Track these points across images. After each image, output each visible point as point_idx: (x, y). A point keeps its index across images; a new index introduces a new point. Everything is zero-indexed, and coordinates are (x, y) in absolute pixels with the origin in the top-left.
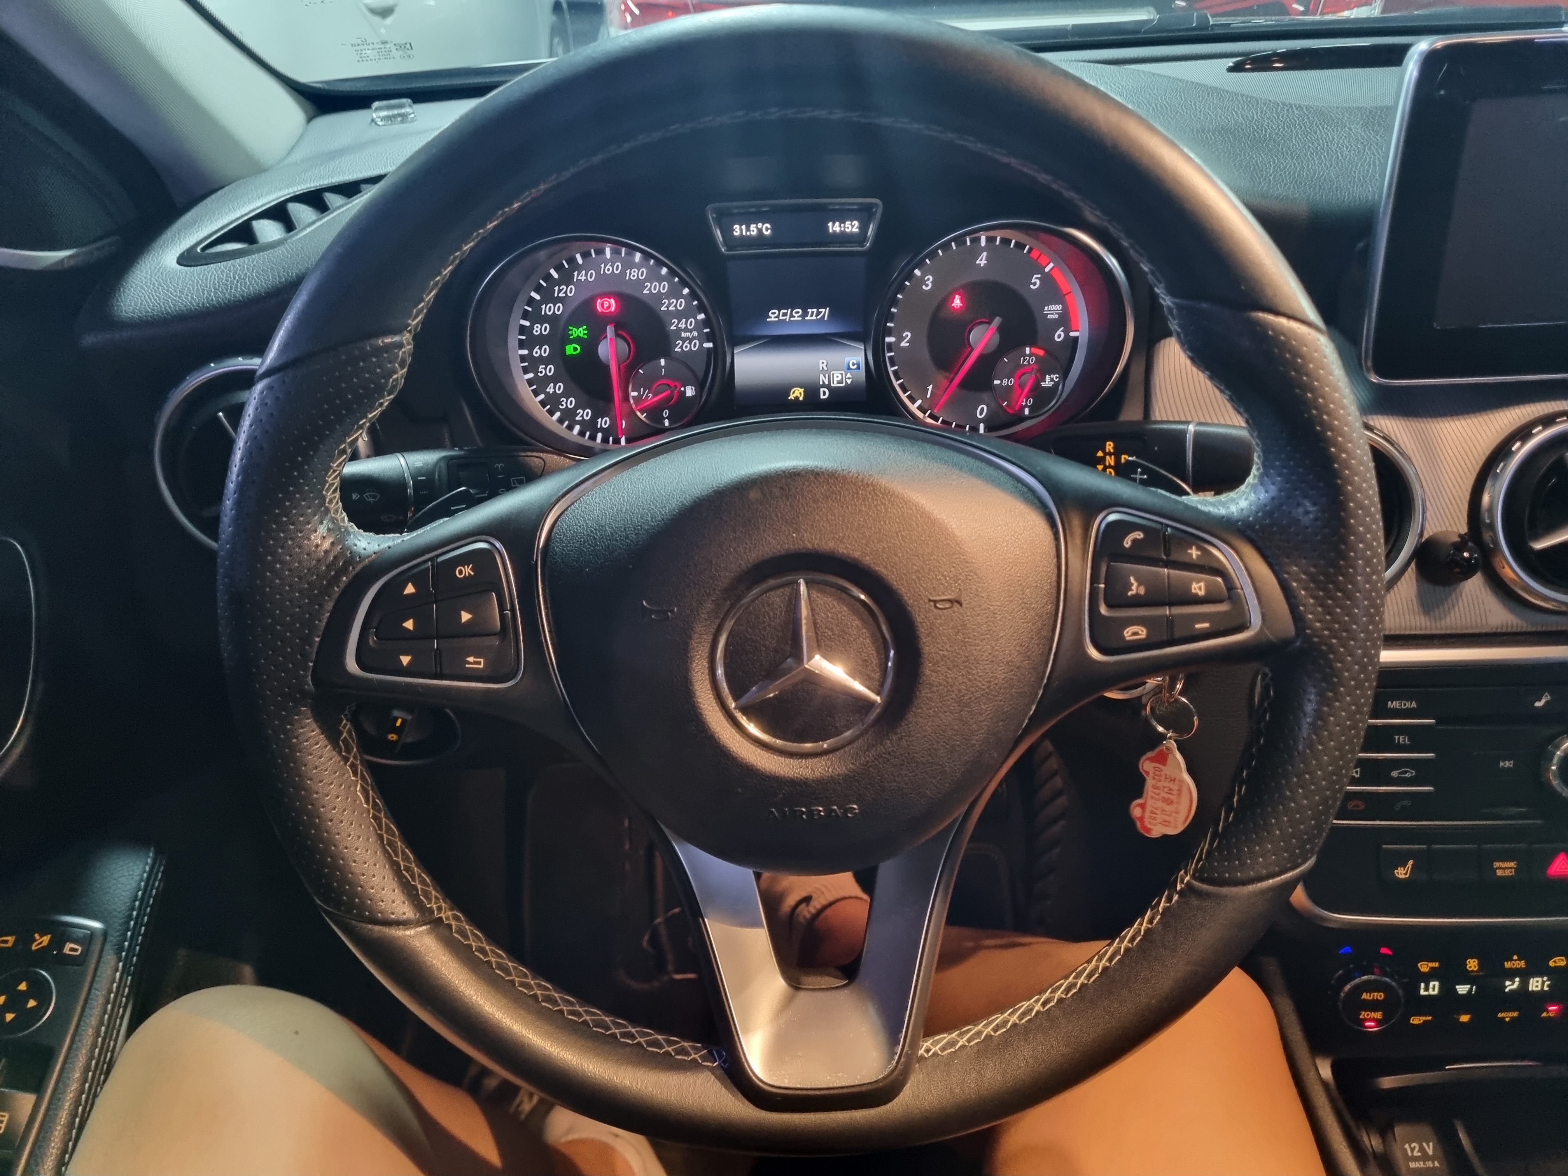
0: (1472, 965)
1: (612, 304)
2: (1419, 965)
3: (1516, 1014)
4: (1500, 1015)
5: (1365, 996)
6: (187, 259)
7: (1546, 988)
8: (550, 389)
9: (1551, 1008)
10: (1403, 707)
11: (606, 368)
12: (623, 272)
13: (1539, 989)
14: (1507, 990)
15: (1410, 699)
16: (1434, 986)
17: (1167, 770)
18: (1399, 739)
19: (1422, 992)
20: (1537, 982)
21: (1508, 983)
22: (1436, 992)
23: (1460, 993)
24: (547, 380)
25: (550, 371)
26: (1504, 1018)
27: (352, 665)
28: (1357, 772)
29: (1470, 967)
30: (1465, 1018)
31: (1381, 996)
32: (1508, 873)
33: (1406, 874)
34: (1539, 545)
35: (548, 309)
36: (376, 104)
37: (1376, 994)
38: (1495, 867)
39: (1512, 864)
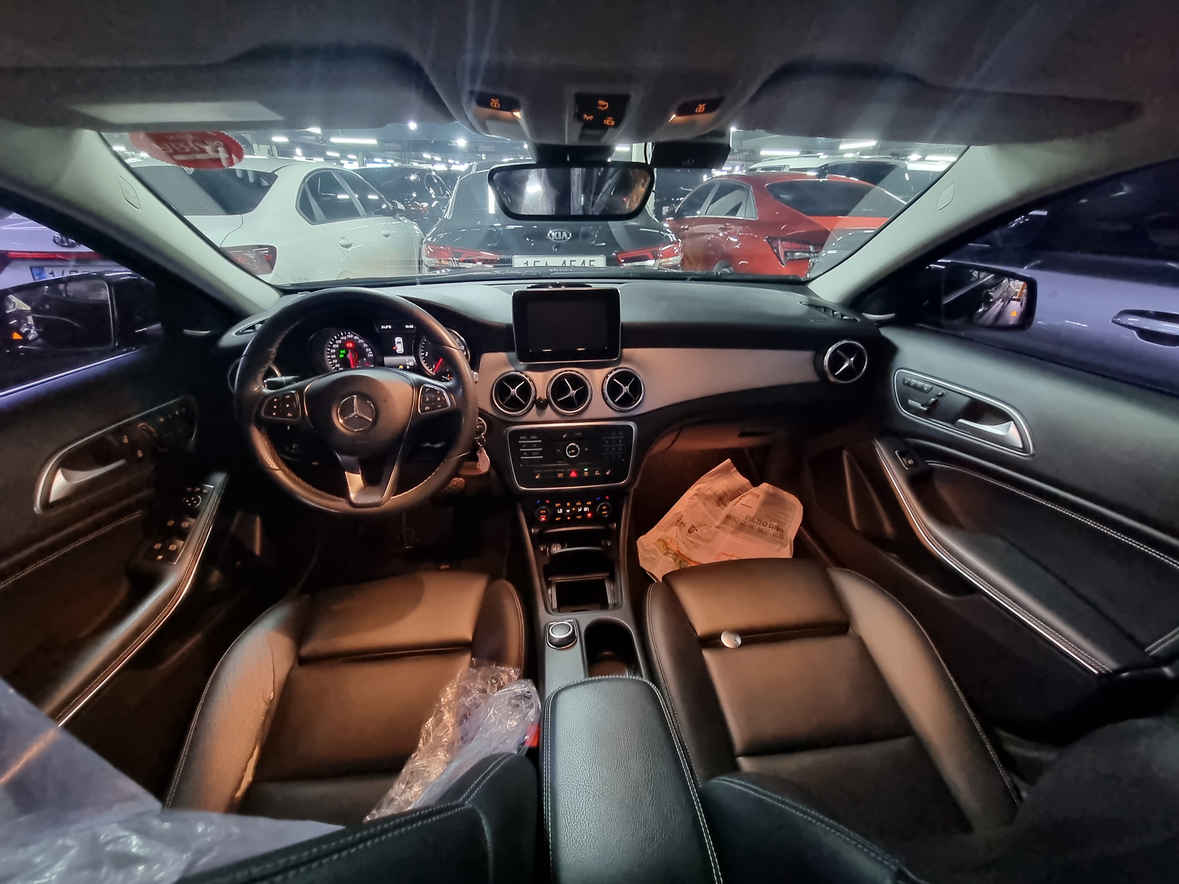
0: (568, 504)
1: (351, 345)
6: (238, 333)
8: (336, 366)
10: (534, 438)
11: (349, 360)
12: (353, 337)
15: (535, 436)
17: (483, 454)
18: (534, 446)
19: (559, 512)
24: (335, 364)
25: (336, 361)
27: (263, 414)
28: (525, 454)
32: (561, 476)
34: (559, 400)
35: (334, 346)
36: (299, 293)
38: (558, 475)
39: (562, 474)
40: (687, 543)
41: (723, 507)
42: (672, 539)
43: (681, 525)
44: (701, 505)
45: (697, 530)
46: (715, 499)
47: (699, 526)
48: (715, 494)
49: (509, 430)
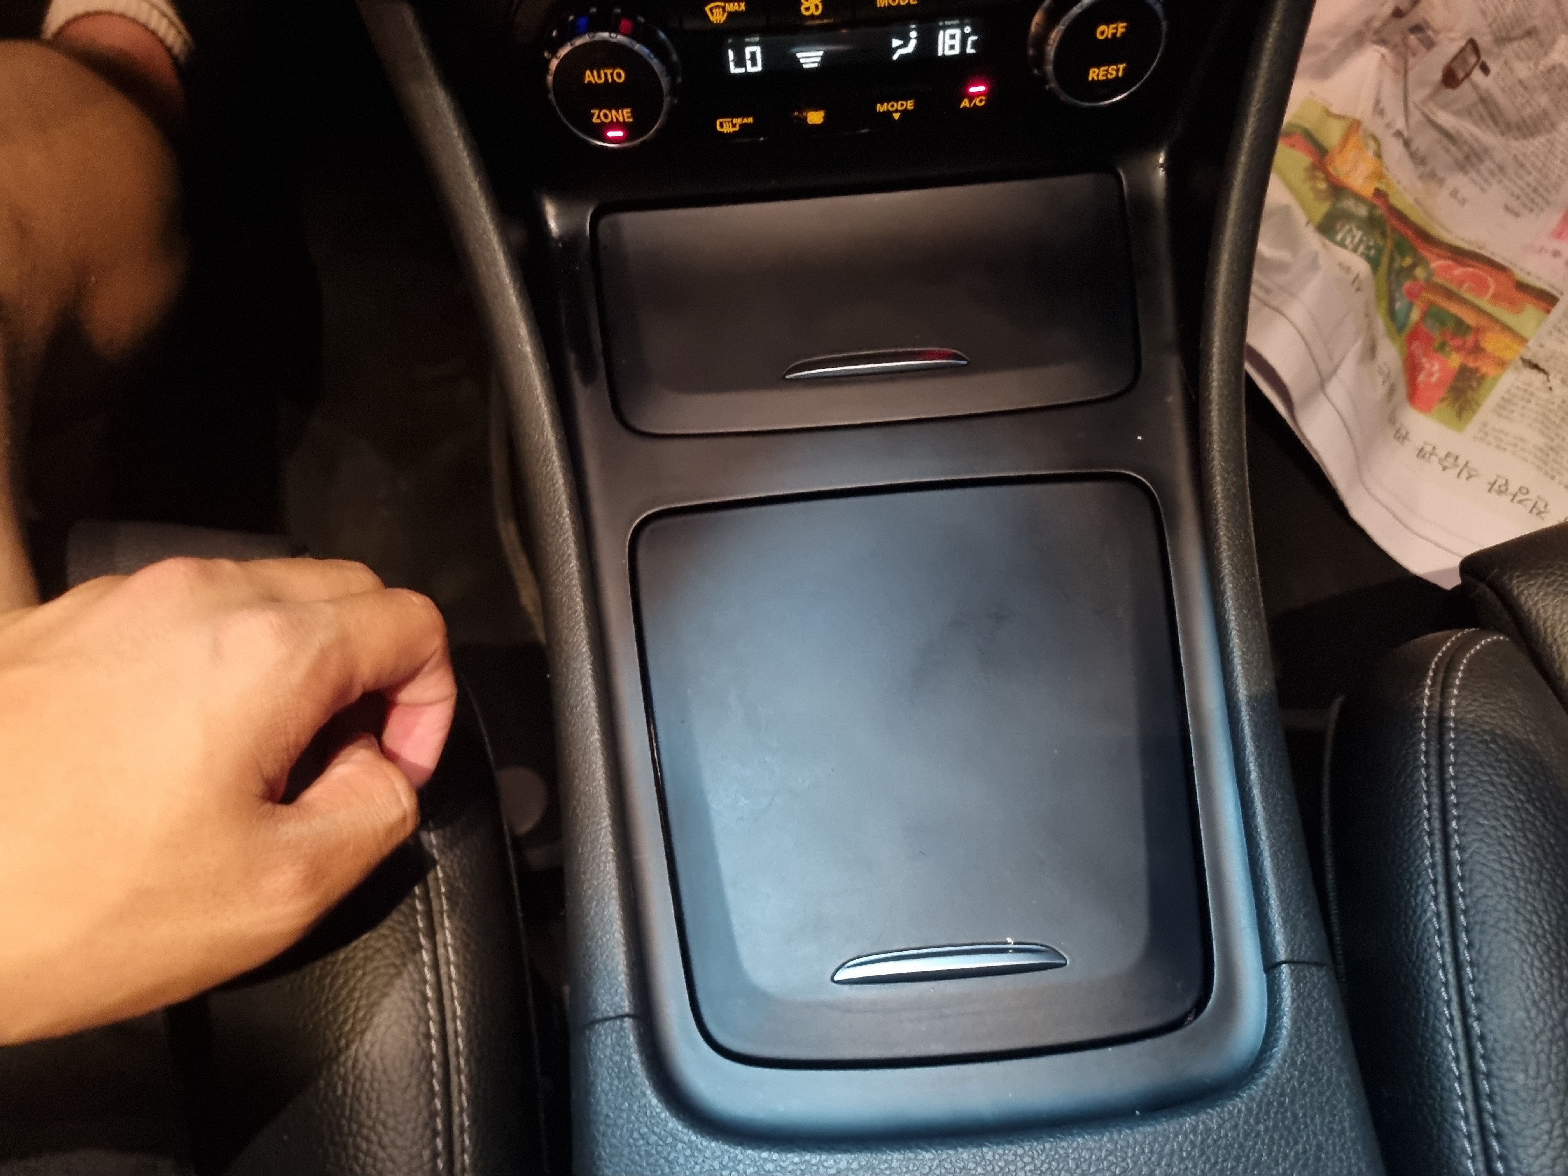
2: (707, 9)
3: (910, 105)
4: (880, 108)
5: (590, 77)
7: (970, 50)
9: (973, 90)
13: (956, 51)
14: (895, 57)
16: (753, 55)
20: (953, 37)
21: (896, 43)
22: (759, 68)
23: (805, 66)
26: (889, 114)
29: (808, 9)
30: (815, 117)
31: (619, 75)
37: (609, 72)
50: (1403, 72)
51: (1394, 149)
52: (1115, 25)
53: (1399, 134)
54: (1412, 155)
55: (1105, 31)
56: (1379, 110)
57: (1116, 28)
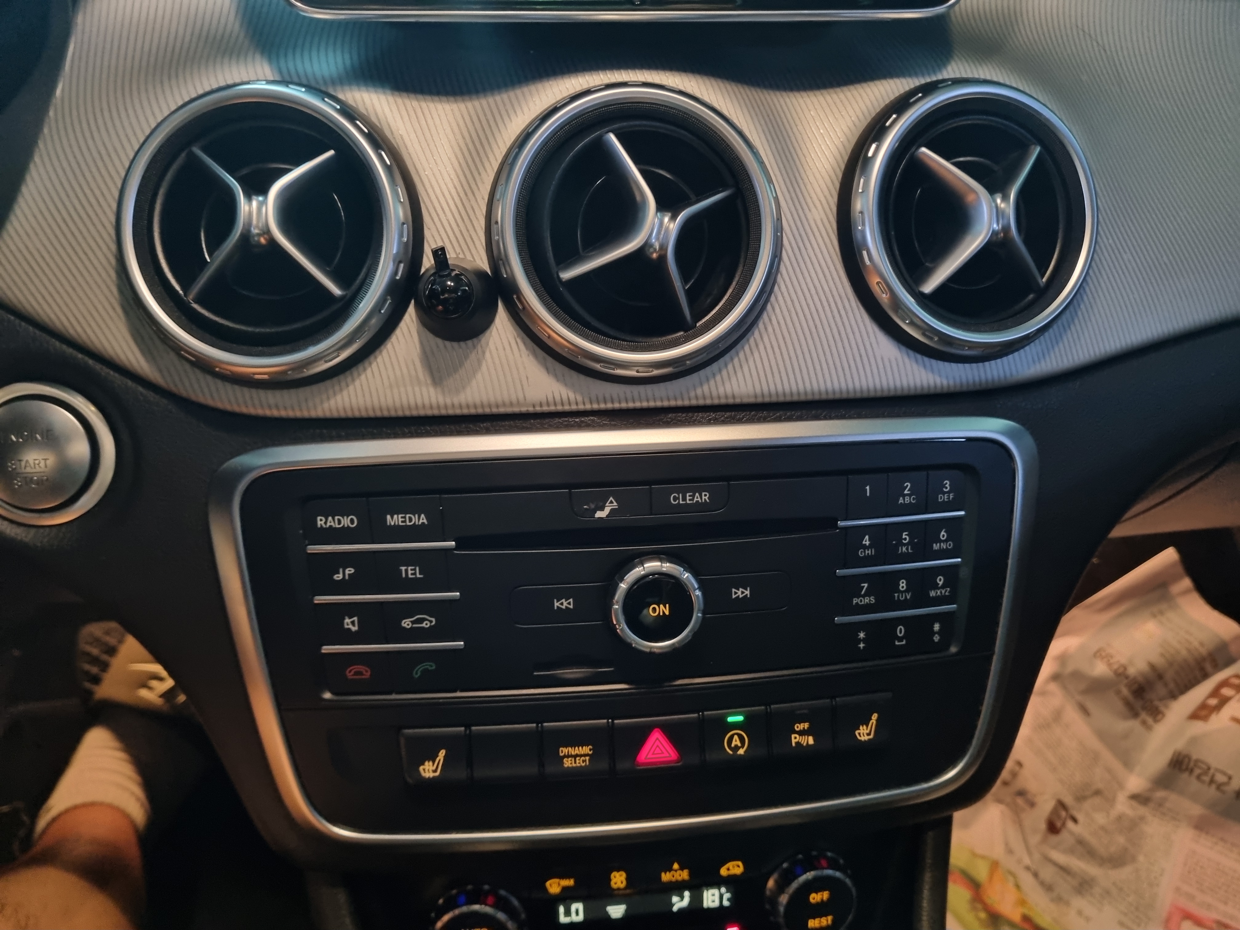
0: (618, 880)
2: (547, 884)
7: (726, 903)
10: (408, 524)
13: (718, 904)
14: (676, 909)
15: (417, 511)
16: (576, 910)
18: (406, 571)
19: (563, 919)
20: (713, 895)
21: (675, 899)
22: (580, 918)
23: (613, 916)
28: (353, 623)
32: (580, 763)
33: (435, 771)
34: (567, 274)
38: (561, 754)
39: (586, 750)
40: (1048, 873)
41: (1150, 720)
42: (995, 865)
43: (1020, 801)
44: (1072, 714)
45: (1075, 820)
46: (1118, 692)
47: (1080, 798)
48: (1121, 674)
49: (241, 473)
50: (1020, 824)
51: (1027, 880)
52: (821, 893)
53: (1028, 868)
54: (1042, 884)
55: (815, 898)
56: (1010, 851)
57: (823, 895)
